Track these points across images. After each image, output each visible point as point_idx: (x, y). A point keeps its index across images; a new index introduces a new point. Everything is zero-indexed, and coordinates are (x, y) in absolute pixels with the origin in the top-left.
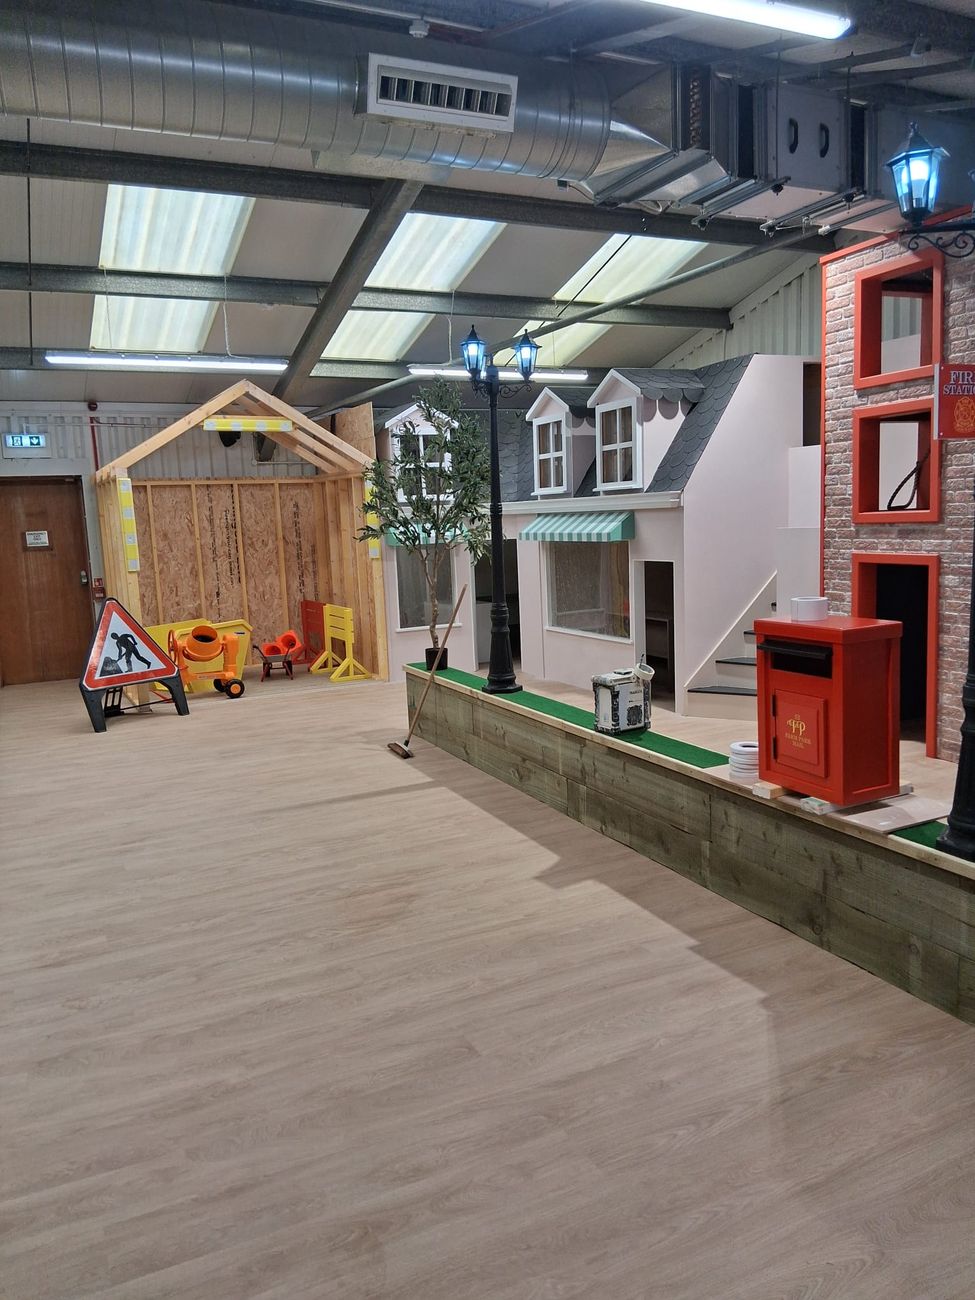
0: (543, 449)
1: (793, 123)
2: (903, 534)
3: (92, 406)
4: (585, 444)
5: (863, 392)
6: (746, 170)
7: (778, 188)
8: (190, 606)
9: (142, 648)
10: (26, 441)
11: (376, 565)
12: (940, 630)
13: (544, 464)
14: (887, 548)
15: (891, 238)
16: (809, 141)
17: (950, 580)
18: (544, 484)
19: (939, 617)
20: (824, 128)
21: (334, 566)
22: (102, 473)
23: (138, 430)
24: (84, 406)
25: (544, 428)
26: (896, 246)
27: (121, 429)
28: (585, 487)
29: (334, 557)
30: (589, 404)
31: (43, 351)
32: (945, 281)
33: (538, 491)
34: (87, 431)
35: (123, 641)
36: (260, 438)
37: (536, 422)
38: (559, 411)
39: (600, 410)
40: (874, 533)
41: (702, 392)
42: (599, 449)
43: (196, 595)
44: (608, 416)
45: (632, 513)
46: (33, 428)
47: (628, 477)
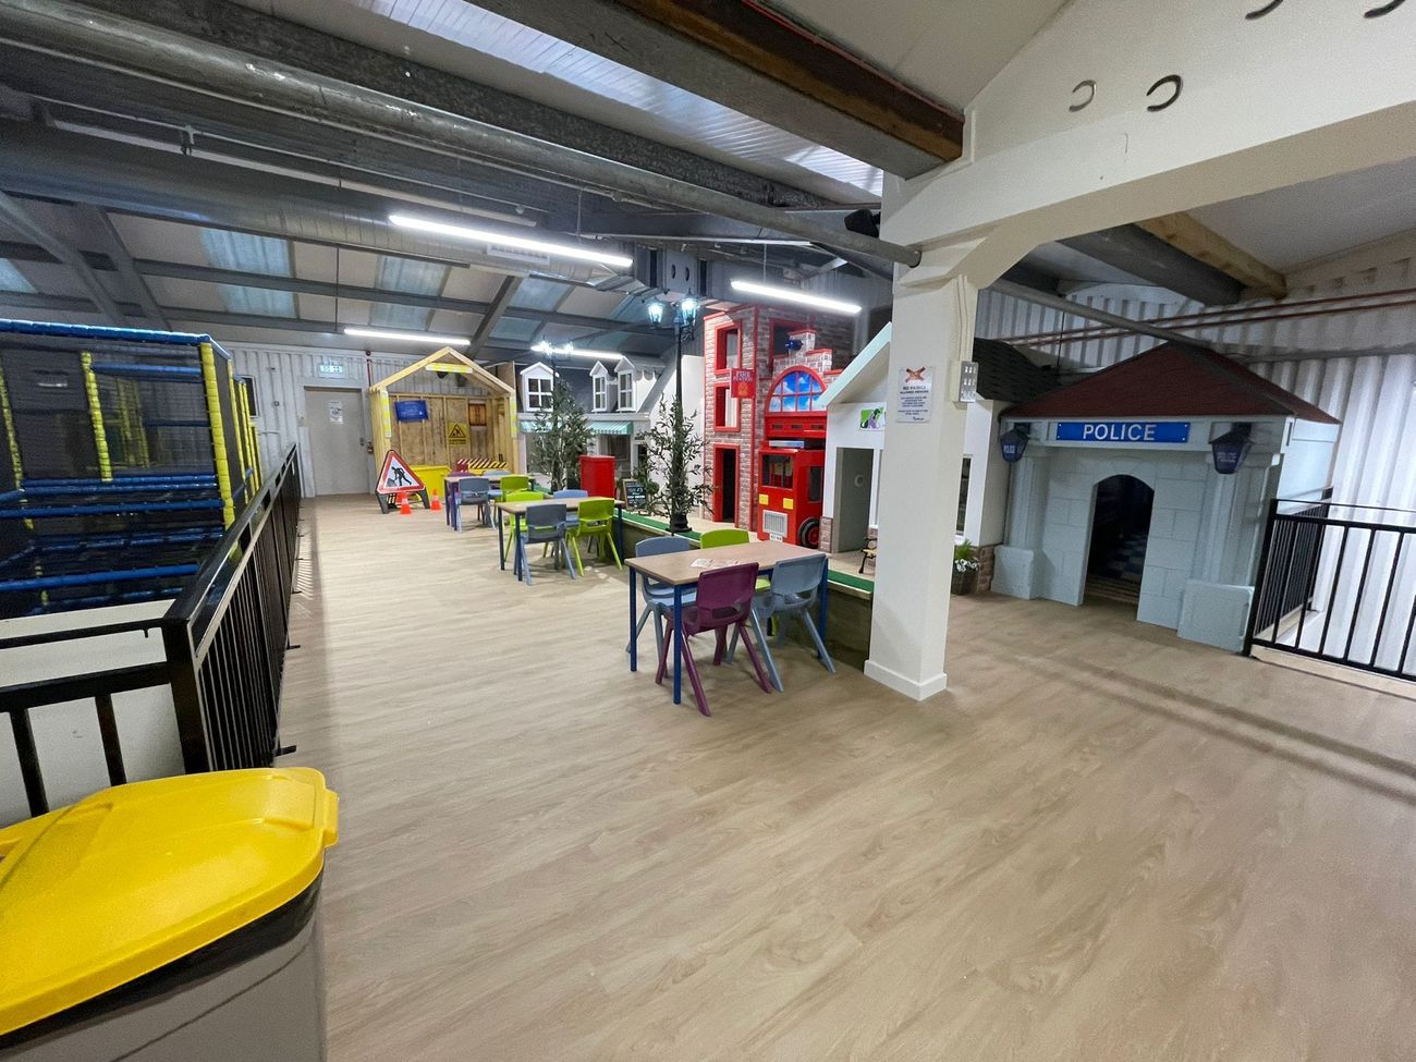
0: (598, 390)
1: (674, 267)
2: (730, 436)
3: (368, 353)
4: (613, 389)
5: (718, 376)
6: (653, 284)
7: (666, 293)
8: (419, 458)
9: (407, 474)
10: (332, 369)
11: (515, 441)
12: (739, 476)
13: (598, 397)
14: (725, 442)
15: (726, 313)
16: (681, 273)
17: (743, 455)
18: (598, 406)
19: (739, 471)
20: (687, 270)
21: (496, 442)
22: (373, 388)
23: (393, 367)
24: (364, 353)
25: (598, 380)
26: (727, 317)
27: (384, 366)
28: (614, 410)
29: (496, 437)
30: (615, 370)
31: (344, 325)
32: (742, 334)
33: (595, 410)
34: (365, 366)
35: (397, 471)
36: (458, 376)
37: (595, 377)
38: (604, 373)
39: (620, 374)
40: (720, 436)
41: (663, 370)
42: (620, 392)
43: (423, 453)
44: (623, 377)
45: (632, 422)
46: (335, 363)
47: (631, 405)
